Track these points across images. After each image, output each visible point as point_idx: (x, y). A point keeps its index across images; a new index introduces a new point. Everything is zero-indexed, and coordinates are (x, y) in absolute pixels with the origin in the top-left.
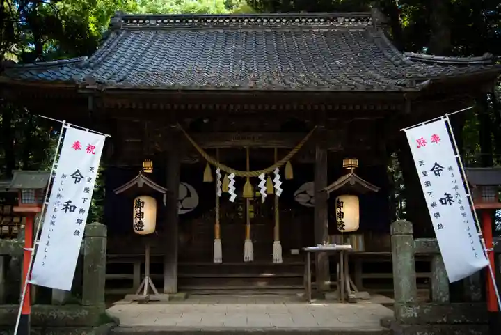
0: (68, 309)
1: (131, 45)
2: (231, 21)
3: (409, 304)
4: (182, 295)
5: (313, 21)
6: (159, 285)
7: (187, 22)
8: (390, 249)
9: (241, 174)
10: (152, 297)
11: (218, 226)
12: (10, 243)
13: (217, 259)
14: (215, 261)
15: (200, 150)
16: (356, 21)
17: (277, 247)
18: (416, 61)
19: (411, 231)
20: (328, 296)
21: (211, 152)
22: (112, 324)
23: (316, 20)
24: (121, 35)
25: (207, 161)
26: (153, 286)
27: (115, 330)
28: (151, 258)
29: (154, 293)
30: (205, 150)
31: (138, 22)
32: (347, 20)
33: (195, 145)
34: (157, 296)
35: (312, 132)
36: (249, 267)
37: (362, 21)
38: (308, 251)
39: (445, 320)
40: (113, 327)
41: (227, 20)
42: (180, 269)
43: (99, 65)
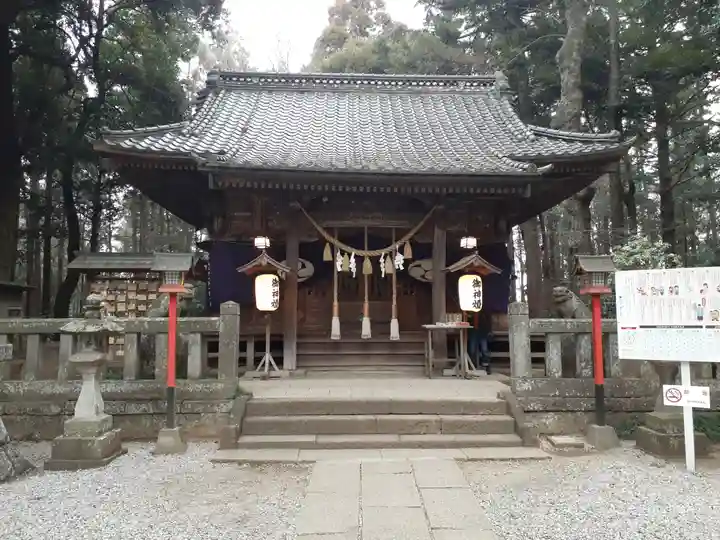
0: (203, 383)
1: (234, 107)
2: (342, 83)
3: (525, 379)
4: (301, 371)
5: (431, 85)
6: (279, 361)
7: (293, 82)
8: (506, 329)
9: (360, 253)
10: (273, 374)
11: (336, 303)
12: (144, 322)
13: (336, 336)
14: (332, 338)
15: (319, 229)
16: (479, 85)
17: (394, 325)
18: (540, 135)
19: (527, 312)
20: (447, 372)
21: (330, 230)
22: (246, 397)
23: (435, 83)
24: (221, 95)
25: (326, 241)
26: (273, 363)
27: (251, 401)
28: (271, 336)
29: (274, 370)
30: (325, 229)
31: (238, 80)
32: (468, 84)
33: (315, 224)
34: (277, 372)
35: (431, 212)
36: (366, 344)
37: (485, 85)
38: (429, 329)
39: (557, 393)
40: (248, 400)
41: (338, 82)
42: (299, 346)
43: (203, 133)
